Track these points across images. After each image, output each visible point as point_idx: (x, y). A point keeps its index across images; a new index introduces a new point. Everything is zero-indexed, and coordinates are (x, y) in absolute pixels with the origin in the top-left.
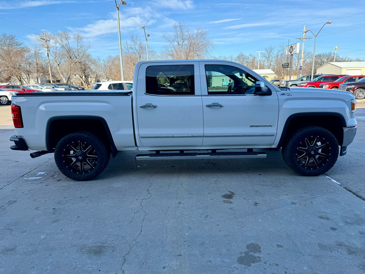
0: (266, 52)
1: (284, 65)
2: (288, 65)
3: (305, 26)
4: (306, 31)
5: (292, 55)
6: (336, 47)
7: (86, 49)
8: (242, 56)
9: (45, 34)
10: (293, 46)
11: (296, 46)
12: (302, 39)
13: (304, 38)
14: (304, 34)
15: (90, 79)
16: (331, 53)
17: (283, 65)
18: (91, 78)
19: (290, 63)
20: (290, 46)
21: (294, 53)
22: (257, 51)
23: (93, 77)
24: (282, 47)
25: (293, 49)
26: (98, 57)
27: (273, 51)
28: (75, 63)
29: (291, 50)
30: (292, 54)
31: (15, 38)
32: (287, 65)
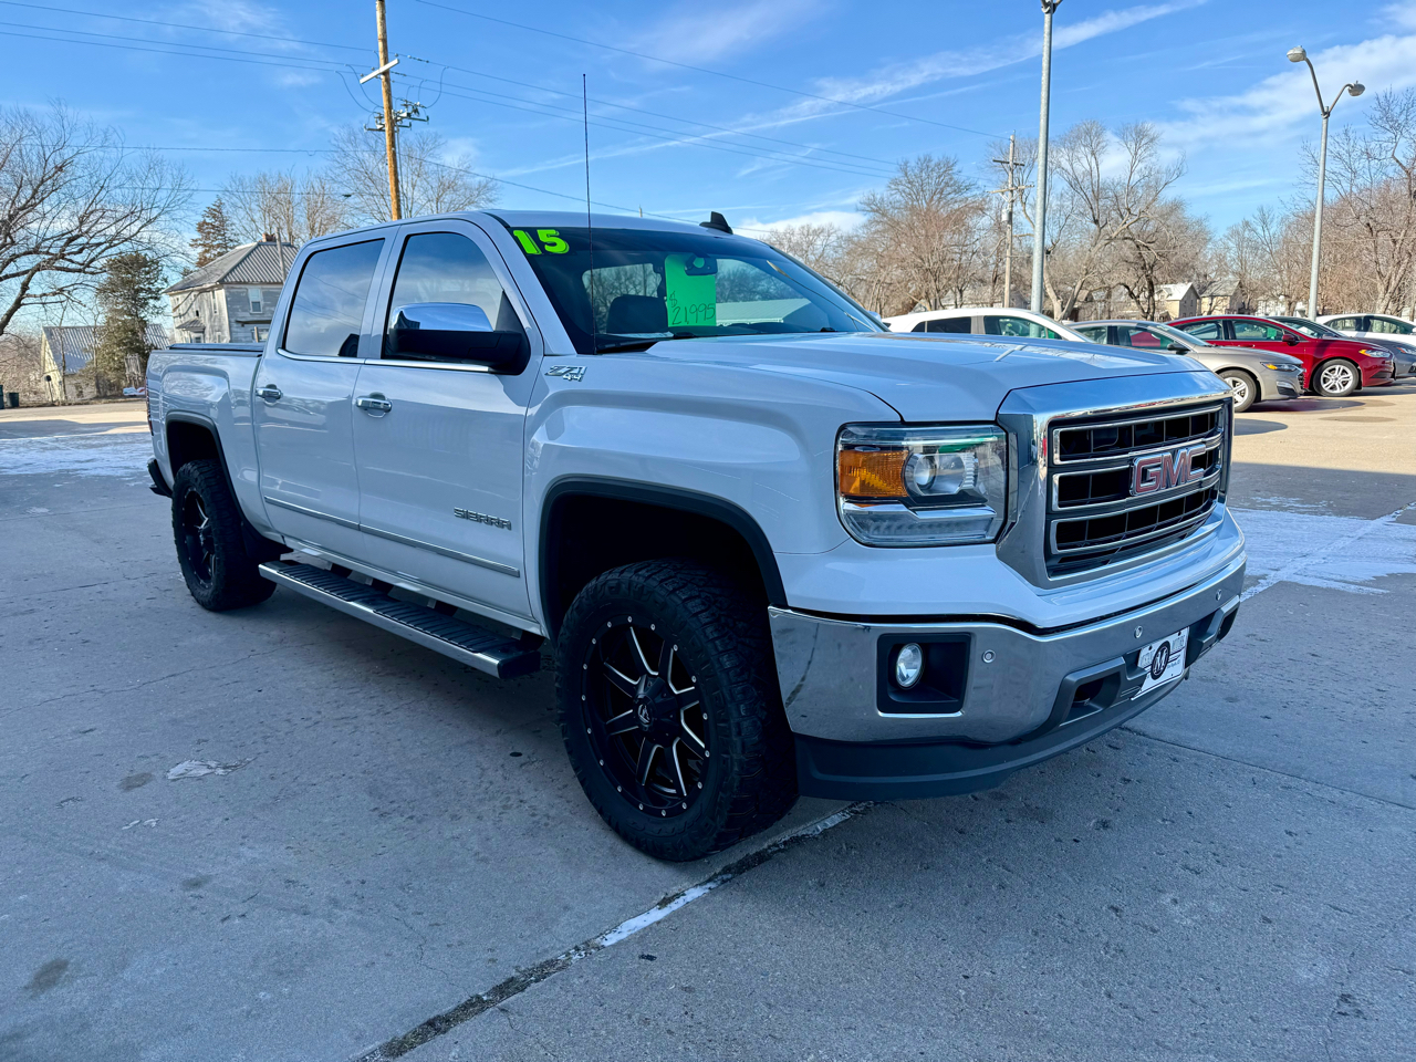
7: (1163, 183)
9: (1011, 145)
15: (1206, 301)
18: (1212, 297)
23: (1222, 293)
26: (1261, 210)
28: (1111, 239)
31: (956, 169)
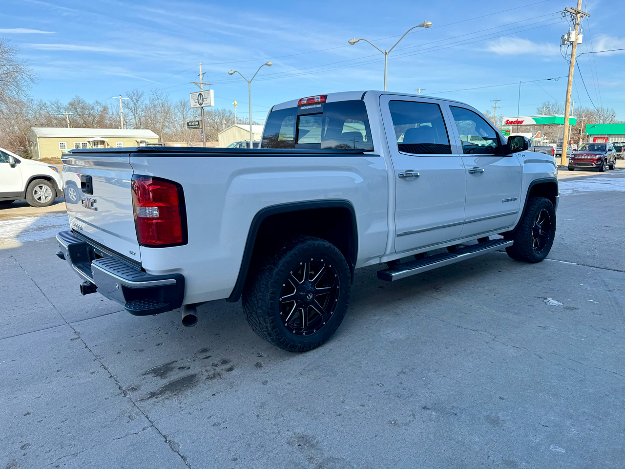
0: (130, 100)
1: (190, 124)
2: (199, 124)
3: (200, 64)
4: (232, 72)
5: (202, 108)
6: (236, 102)
8: (79, 102)
10: (202, 93)
11: (209, 94)
12: (200, 85)
13: (201, 82)
14: (201, 76)
16: (224, 110)
17: (188, 123)
19: (202, 120)
20: (198, 94)
21: (207, 105)
22: (115, 96)
24: (155, 94)
25: (203, 99)
27: (142, 99)
29: (200, 99)
30: (202, 106)
32: (197, 123)
